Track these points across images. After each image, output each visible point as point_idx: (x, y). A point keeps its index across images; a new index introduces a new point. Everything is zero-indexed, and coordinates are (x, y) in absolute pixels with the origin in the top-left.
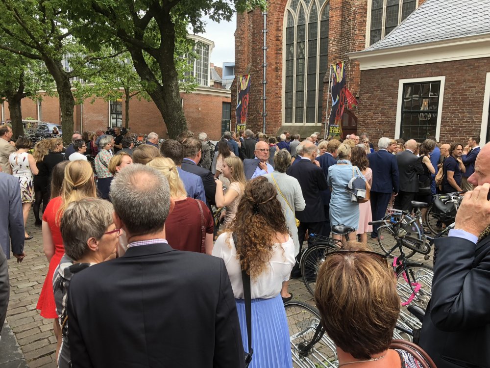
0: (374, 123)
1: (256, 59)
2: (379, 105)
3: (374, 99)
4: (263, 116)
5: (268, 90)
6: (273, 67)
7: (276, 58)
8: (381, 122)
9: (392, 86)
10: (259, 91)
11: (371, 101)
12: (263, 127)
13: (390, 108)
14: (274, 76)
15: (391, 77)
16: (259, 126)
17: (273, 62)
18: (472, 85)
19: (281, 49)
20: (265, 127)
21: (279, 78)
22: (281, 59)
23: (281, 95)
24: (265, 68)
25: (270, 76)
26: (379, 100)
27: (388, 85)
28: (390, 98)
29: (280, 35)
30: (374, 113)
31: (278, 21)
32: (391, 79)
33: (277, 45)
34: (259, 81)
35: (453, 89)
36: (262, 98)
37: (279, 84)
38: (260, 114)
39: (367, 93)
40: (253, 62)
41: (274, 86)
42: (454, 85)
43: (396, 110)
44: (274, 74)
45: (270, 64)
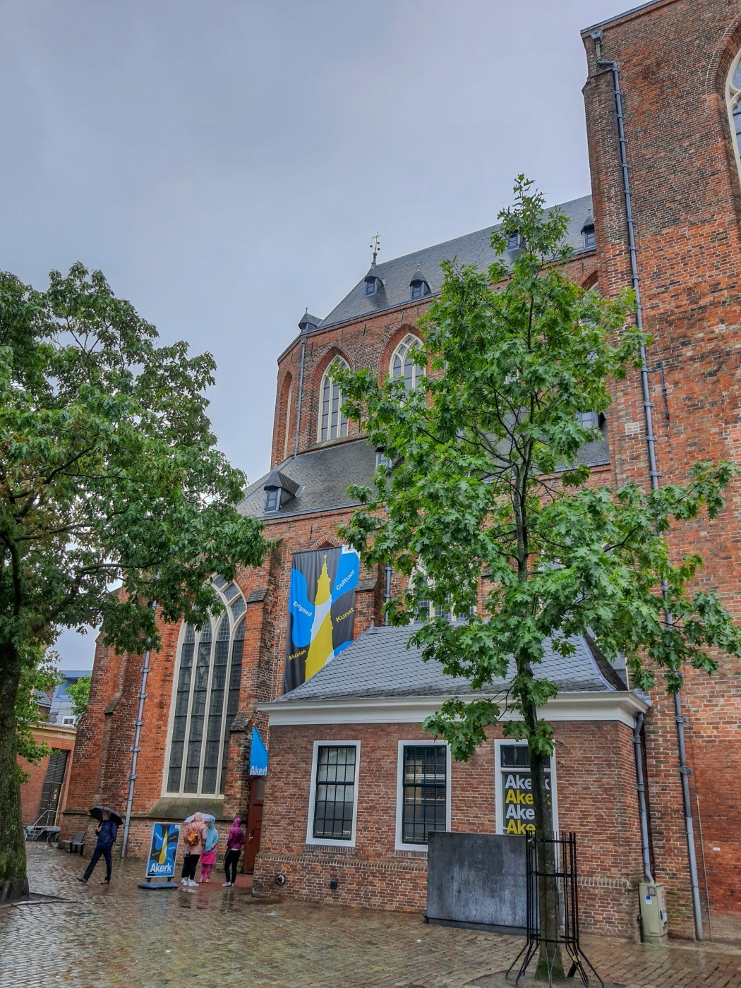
0: (284, 797)
1: (130, 686)
2: (291, 772)
3: (285, 764)
4: (130, 780)
5: (143, 736)
6: (156, 700)
7: (162, 687)
8: (292, 796)
9: (305, 748)
10: (128, 737)
11: (282, 767)
12: (127, 799)
13: (304, 777)
14: (155, 715)
15: (305, 737)
16: (120, 797)
17: (157, 692)
18: (386, 753)
19: (171, 674)
20: (131, 798)
21: (163, 718)
22: (170, 690)
23: (165, 745)
24: (142, 700)
25: (149, 714)
26: (292, 765)
27: (302, 747)
28: (303, 765)
29: (172, 653)
30: (285, 784)
31: (171, 634)
32: (305, 739)
33: (166, 668)
34: (130, 721)
35: (368, 756)
36: (131, 749)
37: (163, 728)
38: (125, 776)
39: (277, 756)
40: (124, 691)
41: (154, 730)
42: (369, 752)
43: (309, 780)
44: (157, 711)
45: (151, 697)
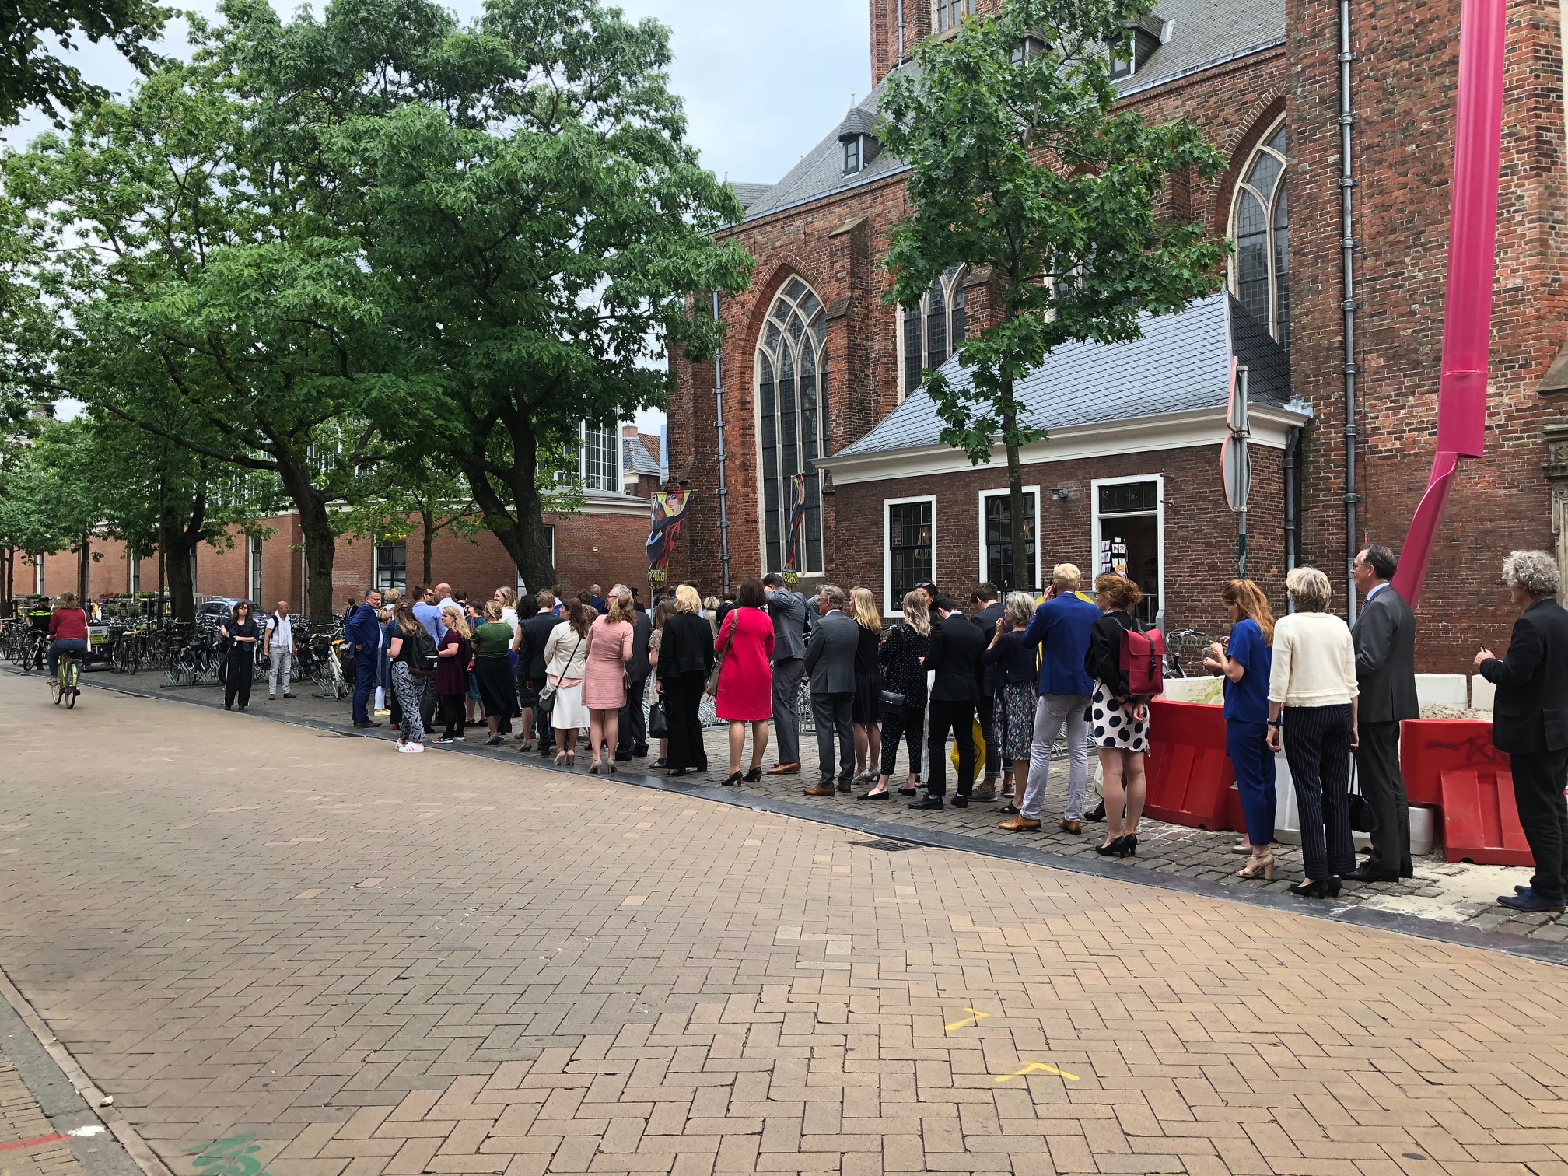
1: (703, 446)
2: (861, 538)
3: (854, 530)
4: (723, 561)
5: (730, 508)
6: (738, 462)
7: (743, 443)
8: (865, 565)
9: (875, 509)
10: (713, 509)
11: (851, 533)
13: (875, 543)
14: (740, 481)
15: (874, 495)
16: (714, 581)
17: (738, 451)
19: (752, 426)
20: (727, 582)
21: (750, 482)
22: (753, 445)
23: (757, 517)
24: (722, 464)
25: (733, 479)
27: (872, 509)
29: (748, 399)
30: (855, 552)
31: (742, 373)
32: (874, 498)
33: (743, 419)
34: (711, 489)
35: (945, 514)
36: (718, 523)
37: (751, 495)
38: (716, 556)
40: (697, 452)
41: (741, 499)
42: (946, 509)
44: (741, 475)
45: (731, 457)
